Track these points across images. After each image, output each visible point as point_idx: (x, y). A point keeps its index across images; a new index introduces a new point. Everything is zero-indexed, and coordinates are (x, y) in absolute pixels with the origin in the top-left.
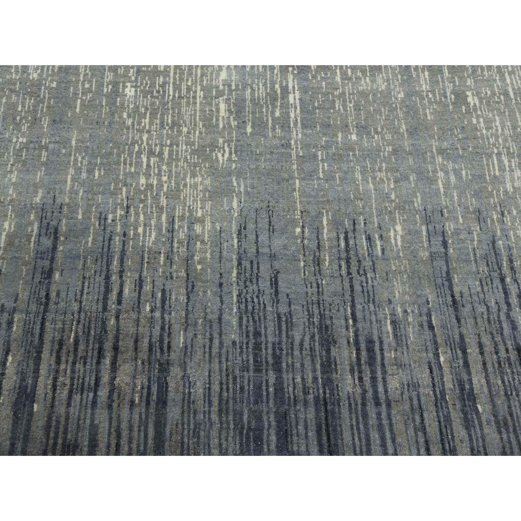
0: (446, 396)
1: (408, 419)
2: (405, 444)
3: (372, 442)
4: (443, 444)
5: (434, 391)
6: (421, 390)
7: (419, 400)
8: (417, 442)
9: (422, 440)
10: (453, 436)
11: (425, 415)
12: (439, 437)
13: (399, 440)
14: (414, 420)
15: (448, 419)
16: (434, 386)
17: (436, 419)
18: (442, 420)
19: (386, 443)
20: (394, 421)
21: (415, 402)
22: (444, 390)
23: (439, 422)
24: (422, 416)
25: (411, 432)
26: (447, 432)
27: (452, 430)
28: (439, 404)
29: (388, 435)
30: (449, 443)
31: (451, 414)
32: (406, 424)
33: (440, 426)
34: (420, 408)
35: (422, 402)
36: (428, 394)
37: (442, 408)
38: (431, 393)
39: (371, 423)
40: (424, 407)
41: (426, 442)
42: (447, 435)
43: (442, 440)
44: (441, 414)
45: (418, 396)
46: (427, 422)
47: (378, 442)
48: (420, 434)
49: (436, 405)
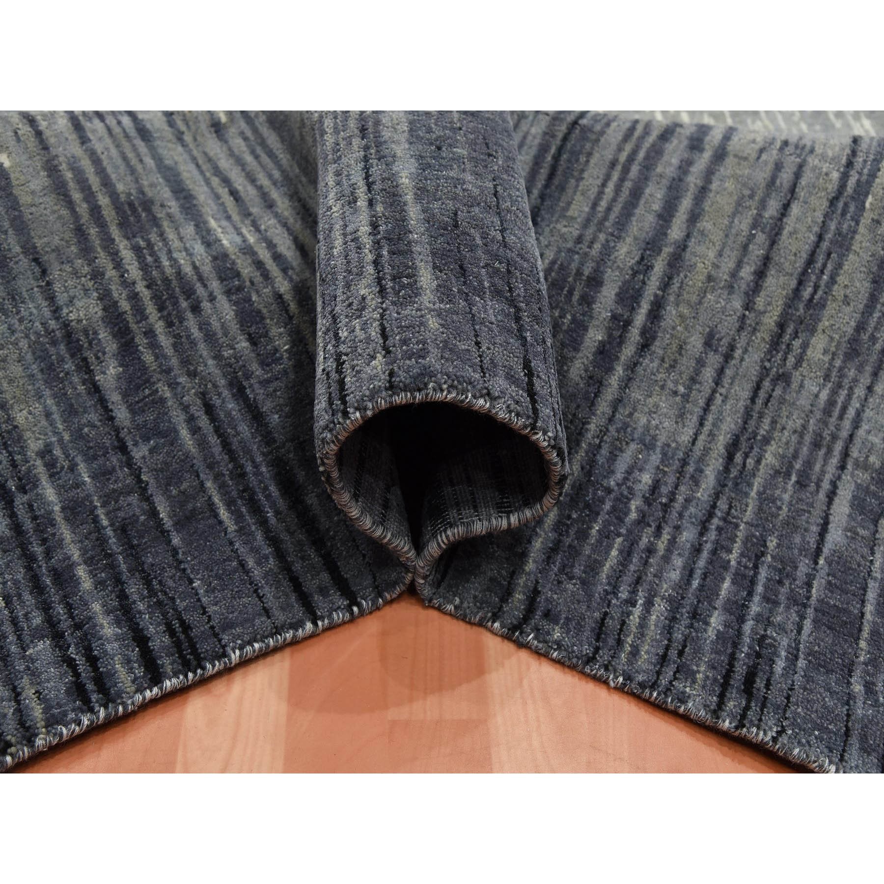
0: (866, 196)
1: (751, 197)
2: (717, 236)
3: (642, 202)
4: (800, 283)
5: (845, 177)
6: (812, 161)
7: (798, 175)
8: (745, 248)
9: (757, 251)
10: (833, 280)
11: (795, 209)
12: (800, 264)
13: (705, 224)
14: (763, 205)
15: (844, 243)
16: (850, 164)
17: (816, 229)
18: (829, 236)
19: (672, 216)
20: (714, 186)
21: (786, 177)
22: (869, 183)
23: (820, 237)
24: (786, 207)
25: (743, 224)
26: (824, 266)
27: (840, 266)
28: (841, 205)
29: (686, 204)
30: (816, 288)
31: (857, 237)
32: (739, 204)
33: (817, 245)
34: (793, 190)
35: (803, 182)
36: (827, 174)
37: (843, 214)
38: (835, 175)
39: (659, 169)
40: (801, 194)
41: (767, 260)
42: (822, 272)
43: (804, 273)
44: (833, 226)
45: (801, 166)
46: (790, 223)
47: (656, 207)
48: (761, 238)
49: (833, 202)
